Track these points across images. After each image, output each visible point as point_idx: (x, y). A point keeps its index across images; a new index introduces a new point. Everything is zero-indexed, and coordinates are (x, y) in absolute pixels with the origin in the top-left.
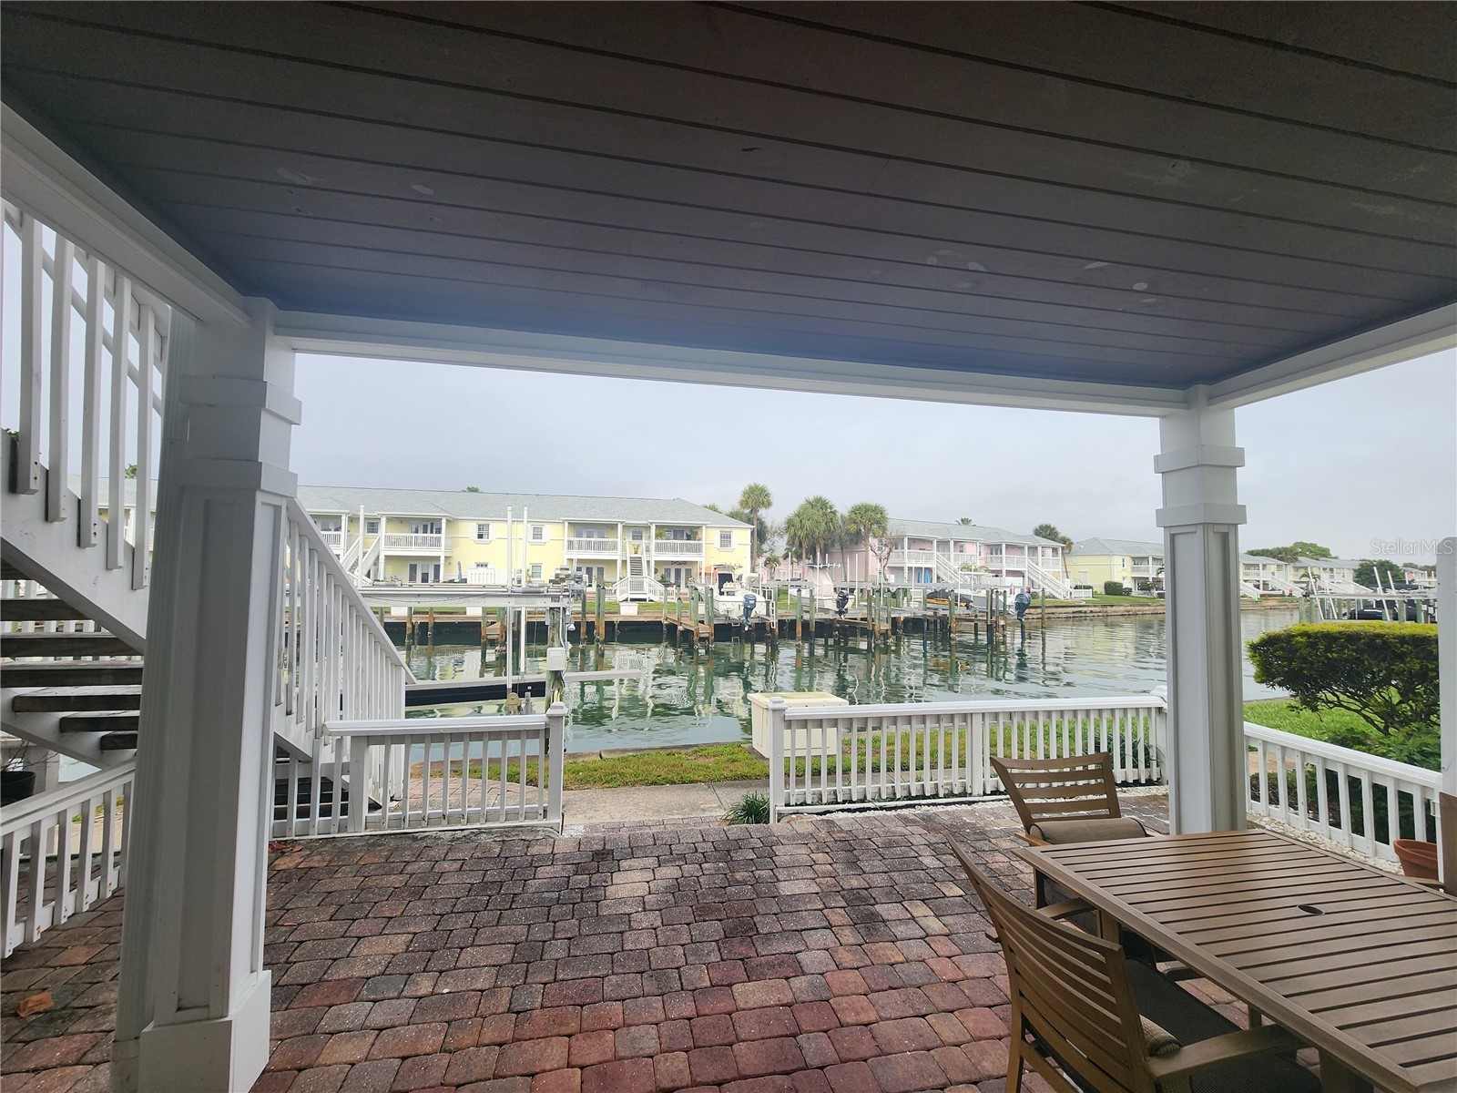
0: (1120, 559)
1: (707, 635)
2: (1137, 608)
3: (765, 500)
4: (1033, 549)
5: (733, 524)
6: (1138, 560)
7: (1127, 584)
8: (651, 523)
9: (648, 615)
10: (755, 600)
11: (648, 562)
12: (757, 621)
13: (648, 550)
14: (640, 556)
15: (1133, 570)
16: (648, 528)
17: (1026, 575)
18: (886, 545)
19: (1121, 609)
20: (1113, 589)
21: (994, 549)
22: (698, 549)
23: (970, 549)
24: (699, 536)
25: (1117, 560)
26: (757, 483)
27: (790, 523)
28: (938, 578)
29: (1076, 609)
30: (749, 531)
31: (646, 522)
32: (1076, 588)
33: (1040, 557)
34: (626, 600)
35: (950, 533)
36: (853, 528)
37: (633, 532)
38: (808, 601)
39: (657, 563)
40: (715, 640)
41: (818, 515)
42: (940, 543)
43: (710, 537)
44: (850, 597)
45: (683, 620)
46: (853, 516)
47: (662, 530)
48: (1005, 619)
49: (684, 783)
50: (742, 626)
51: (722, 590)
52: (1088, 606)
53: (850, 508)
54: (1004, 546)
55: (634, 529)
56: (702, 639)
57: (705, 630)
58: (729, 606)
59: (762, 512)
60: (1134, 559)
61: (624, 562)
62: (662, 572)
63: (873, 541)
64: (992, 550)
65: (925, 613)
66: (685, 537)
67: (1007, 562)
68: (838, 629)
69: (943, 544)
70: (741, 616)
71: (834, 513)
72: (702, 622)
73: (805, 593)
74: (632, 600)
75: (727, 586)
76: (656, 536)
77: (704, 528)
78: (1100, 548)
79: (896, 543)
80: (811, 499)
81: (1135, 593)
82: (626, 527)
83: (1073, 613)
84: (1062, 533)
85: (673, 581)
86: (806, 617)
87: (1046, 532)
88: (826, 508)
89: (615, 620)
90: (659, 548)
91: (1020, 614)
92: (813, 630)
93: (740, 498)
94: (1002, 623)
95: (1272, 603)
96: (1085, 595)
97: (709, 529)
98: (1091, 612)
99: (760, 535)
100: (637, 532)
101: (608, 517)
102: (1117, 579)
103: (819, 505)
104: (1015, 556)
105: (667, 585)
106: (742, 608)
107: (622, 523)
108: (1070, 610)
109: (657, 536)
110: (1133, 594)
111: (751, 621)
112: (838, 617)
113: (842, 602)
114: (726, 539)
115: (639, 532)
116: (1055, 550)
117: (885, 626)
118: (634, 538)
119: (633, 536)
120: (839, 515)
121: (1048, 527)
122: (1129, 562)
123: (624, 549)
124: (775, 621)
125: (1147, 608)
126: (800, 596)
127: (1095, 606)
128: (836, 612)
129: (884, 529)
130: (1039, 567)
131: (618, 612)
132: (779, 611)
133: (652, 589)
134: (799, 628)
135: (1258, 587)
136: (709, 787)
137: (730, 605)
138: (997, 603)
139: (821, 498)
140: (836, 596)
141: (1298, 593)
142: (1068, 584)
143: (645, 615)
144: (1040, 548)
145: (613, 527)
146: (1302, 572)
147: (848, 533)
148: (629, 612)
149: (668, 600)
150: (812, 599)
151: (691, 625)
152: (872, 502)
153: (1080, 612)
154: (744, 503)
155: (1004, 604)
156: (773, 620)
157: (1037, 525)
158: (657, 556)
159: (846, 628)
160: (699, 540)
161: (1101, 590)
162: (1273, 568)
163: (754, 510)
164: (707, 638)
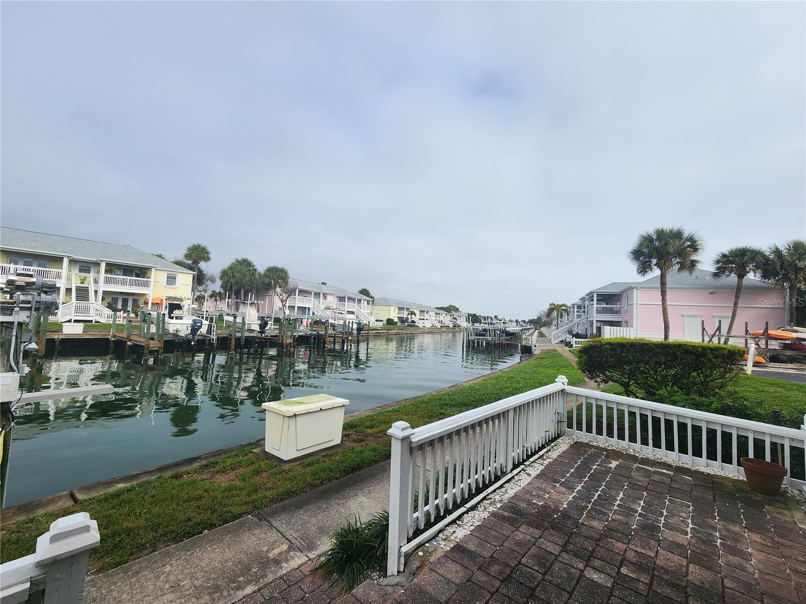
0: (394, 308)
1: (157, 349)
2: (400, 331)
3: (205, 256)
4: (359, 301)
5: (178, 269)
6: (400, 309)
7: (396, 320)
8: (102, 261)
9: (94, 333)
10: (202, 323)
11: (96, 292)
12: (200, 338)
13: (96, 282)
14: (87, 286)
15: (399, 313)
16: (97, 264)
17: (356, 313)
18: (286, 293)
19: (395, 331)
20: (390, 322)
21: (341, 299)
22: (146, 284)
23: (330, 298)
24: (149, 275)
25: (392, 308)
26: (200, 243)
27: (224, 274)
28: (313, 313)
29: (377, 331)
30: (192, 276)
31: (95, 260)
32: (376, 321)
33: (362, 305)
34: (70, 321)
35: (321, 289)
36: (267, 280)
37: (80, 266)
38: (241, 325)
39: (104, 292)
40: (164, 352)
41: (244, 270)
42: (315, 294)
43: (157, 278)
44: (269, 322)
45: (133, 338)
46: (268, 273)
47: (111, 268)
48: (352, 336)
49: (226, 522)
50: (189, 341)
51: (172, 315)
52: (382, 330)
53: (265, 268)
54: (347, 298)
55: (81, 264)
56: (152, 352)
57: (155, 345)
58: (178, 327)
59: (203, 265)
60: (399, 308)
61: (69, 291)
62: (109, 300)
63: (278, 290)
64: (340, 300)
65: (312, 332)
66: (134, 275)
67: (348, 306)
68: (257, 343)
69: (317, 295)
70: (189, 334)
71: (255, 270)
72: (152, 339)
73: (239, 320)
74: (76, 321)
75: (176, 313)
76: (105, 272)
77: (153, 270)
78: (386, 303)
79: (291, 292)
80: (240, 259)
81: (399, 324)
82: (72, 261)
83: (376, 333)
84: (372, 294)
85: (120, 306)
86: (238, 335)
87: (365, 292)
88: (250, 267)
89: (56, 337)
90: (107, 281)
91: (359, 333)
92: (243, 343)
93: (185, 252)
94: (350, 338)
95: (444, 329)
96: (380, 324)
97: (157, 272)
98: (383, 333)
99: (200, 279)
100: (85, 267)
101: (54, 251)
102: (392, 317)
103: (245, 264)
104: (351, 304)
105: (115, 310)
106: (190, 329)
107: (68, 257)
108: (375, 332)
109: (107, 272)
110: (398, 325)
111: (197, 338)
112: (259, 335)
113: (263, 325)
114: (171, 280)
115: (87, 267)
116: (368, 302)
117: (289, 341)
118: (81, 271)
119: (80, 269)
120: (257, 271)
121: (366, 290)
122: (397, 309)
123: (69, 279)
124: (215, 338)
125: (404, 331)
126: (235, 322)
127: (385, 330)
128: (259, 332)
129: (287, 283)
130: (361, 310)
131: (60, 330)
132: (218, 331)
133: (98, 312)
134: (233, 343)
135: (439, 322)
136: (260, 519)
137: (180, 326)
138: (349, 328)
139: (247, 260)
140: (259, 322)
141: (451, 326)
142: (372, 319)
143: (91, 333)
144: (362, 300)
145: (57, 260)
146: (452, 317)
147: (263, 283)
148: (73, 330)
149: (117, 322)
150: (244, 323)
151: (142, 341)
152: (280, 266)
153: (378, 333)
154: (187, 256)
155: (352, 328)
156: (214, 337)
157: (360, 289)
158: (103, 287)
159: (263, 342)
160: (149, 278)
161: (385, 322)
162: (444, 315)
163: (196, 262)
164: (157, 351)
